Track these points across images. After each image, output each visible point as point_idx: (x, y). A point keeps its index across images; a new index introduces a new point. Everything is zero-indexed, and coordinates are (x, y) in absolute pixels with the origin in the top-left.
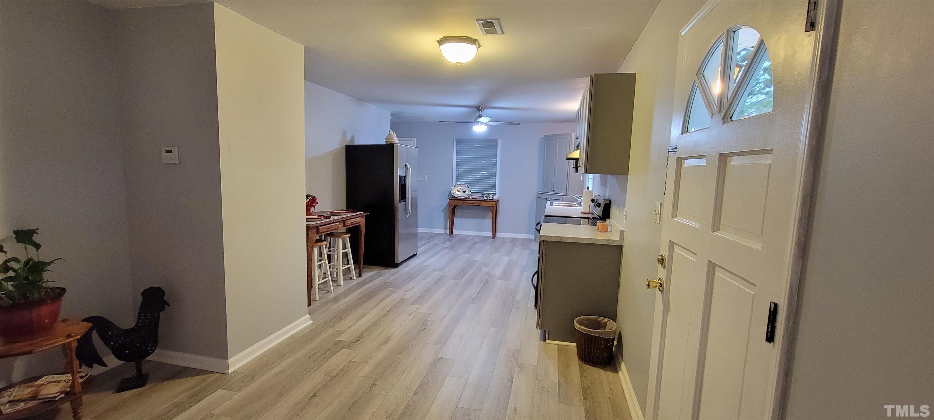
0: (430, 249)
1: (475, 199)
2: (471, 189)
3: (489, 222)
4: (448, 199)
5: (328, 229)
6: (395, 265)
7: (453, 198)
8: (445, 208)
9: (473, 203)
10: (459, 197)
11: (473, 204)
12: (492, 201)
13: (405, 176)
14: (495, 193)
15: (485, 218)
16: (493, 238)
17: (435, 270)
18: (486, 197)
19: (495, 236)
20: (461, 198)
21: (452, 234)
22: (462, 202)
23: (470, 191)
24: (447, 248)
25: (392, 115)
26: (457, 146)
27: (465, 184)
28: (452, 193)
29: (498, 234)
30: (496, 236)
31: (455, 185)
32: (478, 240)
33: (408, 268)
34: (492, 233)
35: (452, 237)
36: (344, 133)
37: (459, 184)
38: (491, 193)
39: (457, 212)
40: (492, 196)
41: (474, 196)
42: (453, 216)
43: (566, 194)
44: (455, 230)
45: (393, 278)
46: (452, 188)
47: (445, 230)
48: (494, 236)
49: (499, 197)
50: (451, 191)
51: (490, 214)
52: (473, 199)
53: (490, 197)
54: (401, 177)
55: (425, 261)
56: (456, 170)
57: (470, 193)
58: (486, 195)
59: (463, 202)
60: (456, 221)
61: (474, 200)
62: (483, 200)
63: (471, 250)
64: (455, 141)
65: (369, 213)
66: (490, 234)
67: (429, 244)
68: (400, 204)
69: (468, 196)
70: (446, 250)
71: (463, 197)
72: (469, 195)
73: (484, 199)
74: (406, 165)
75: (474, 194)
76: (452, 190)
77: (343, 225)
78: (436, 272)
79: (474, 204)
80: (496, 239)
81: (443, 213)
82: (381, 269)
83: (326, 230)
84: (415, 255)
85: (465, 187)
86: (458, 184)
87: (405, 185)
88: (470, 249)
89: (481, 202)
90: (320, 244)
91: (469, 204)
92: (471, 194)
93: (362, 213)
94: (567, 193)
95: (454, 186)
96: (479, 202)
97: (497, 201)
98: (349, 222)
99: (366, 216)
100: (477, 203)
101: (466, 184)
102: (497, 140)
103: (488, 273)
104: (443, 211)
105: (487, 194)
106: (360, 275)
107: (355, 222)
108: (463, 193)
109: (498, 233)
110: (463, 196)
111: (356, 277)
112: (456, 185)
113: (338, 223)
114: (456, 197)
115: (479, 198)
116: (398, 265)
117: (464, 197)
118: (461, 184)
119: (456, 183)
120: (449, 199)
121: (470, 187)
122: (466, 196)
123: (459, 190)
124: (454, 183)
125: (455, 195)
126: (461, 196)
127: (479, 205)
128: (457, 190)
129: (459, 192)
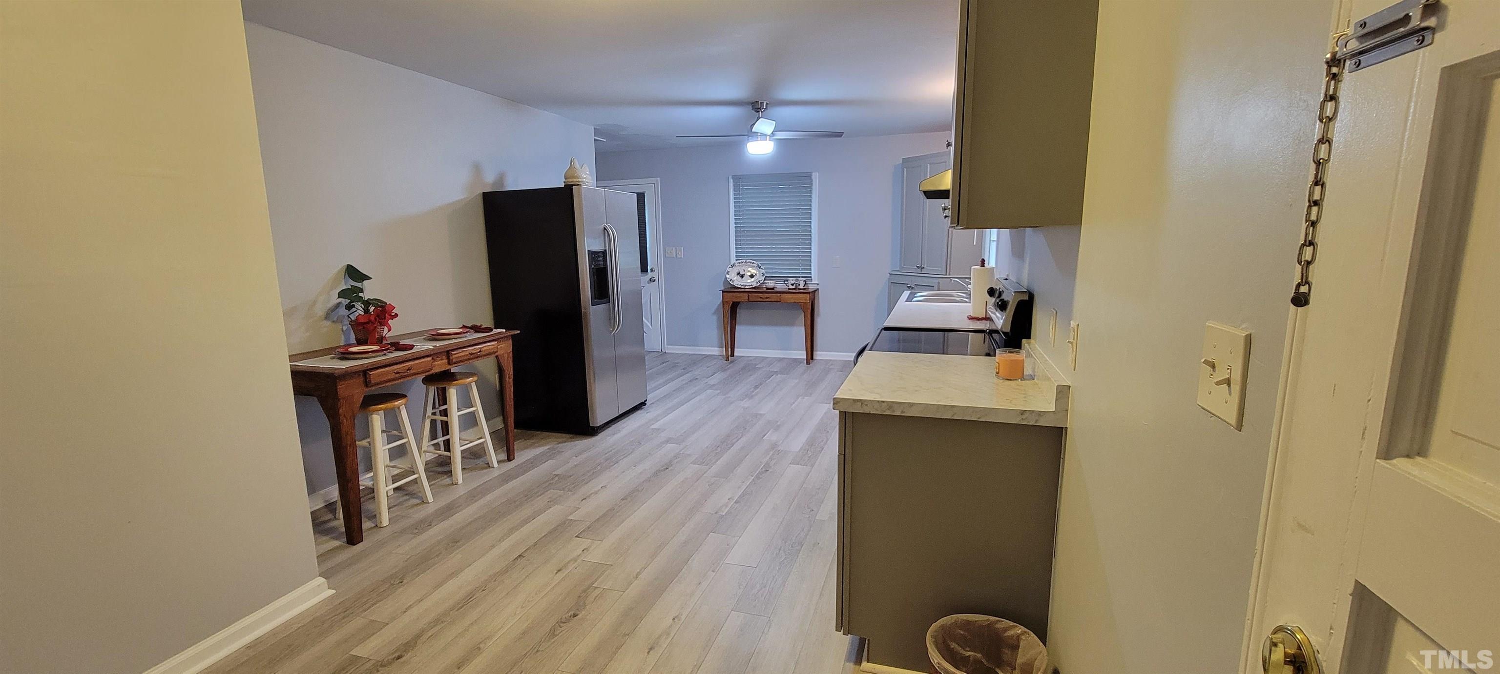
0: (678, 390)
1: (773, 289)
2: (763, 271)
3: (799, 332)
4: (721, 292)
5: (398, 373)
6: (591, 431)
7: (730, 290)
8: (717, 309)
9: (767, 298)
10: (743, 287)
11: (767, 300)
12: (805, 292)
13: (606, 250)
14: (811, 277)
15: (792, 324)
16: (808, 363)
17: (668, 441)
18: (792, 285)
19: (812, 358)
20: (746, 287)
21: (734, 356)
22: (747, 296)
23: (763, 274)
24: (711, 387)
25: (597, 132)
26: (734, 190)
27: (752, 262)
28: (729, 280)
29: (819, 355)
30: (814, 358)
31: (734, 264)
32: (776, 367)
33: (617, 436)
34: (805, 352)
35: (731, 362)
36: (477, 169)
37: (742, 261)
38: (802, 277)
39: (741, 314)
40: (804, 283)
41: (770, 284)
42: (733, 322)
43: (946, 275)
44: (737, 348)
45: (575, 461)
46: (728, 270)
47: (721, 349)
48: (810, 356)
49: (818, 284)
50: (728, 276)
51: (801, 317)
52: (768, 289)
53: (799, 285)
54: (593, 255)
55: (656, 419)
56: (736, 236)
57: (763, 278)
58: (792, 281)
59: (749, 295)
60: (741, 331)
61: (771, 290)
62: (787, 290)
63: (758, 390)
64: (731, 181)
65: (519, 332)
66: (802, 355)
67: (681, 378)
68: (592, 309)
70: (709, 391)
71: (749, 286)
72: (761, 282)
73: (789, 289)
74: (605, 229)
75: (771, 280)
76: (728, 273)
77: (445, 361)
78: (670, 446)
79: (771, 300)
80: (812, 364)
81: (715, 317)
82: (561, 440)
83: (392, 377)
84: (643, 404)
85: (754, 267)
86: (740, 261)
87: (605, 269)
88: (756, 387)
89: (783, 295)
90: (389, 405)
91: (761, 300)
92: (765, 280)
93: (504, 330)
94: (948, 274)
95: (732, 266)
96: (779, 295)
97: (815, 291)
98: (463, 354)
99: (513, 337)
100: (774, 297)
101: (754, 262)
102: (809, 176)
103: (774, 446)
104: (714, 313)
105: (795, 279)
106: (510, 458)
107: (479, 352)
108: (751, 279)
109: (818, 353)
110: (750, 284)
111: (499, 462)
112: (736, 265)
113: (430, 359)
114: (736, 286)
115: (780, 287)
116: (597, 430)
117: (751, 285)
118: (746, 262)
119: (736, 260)
120: (723, 292)
121: (763, 267)
122: (755, 285)
123: (741, 273)
124: (733, 260)
125: (735, 284)
126: (746, 284)
127: (779, 300)
128: (739, 274)
129: (742, 276)
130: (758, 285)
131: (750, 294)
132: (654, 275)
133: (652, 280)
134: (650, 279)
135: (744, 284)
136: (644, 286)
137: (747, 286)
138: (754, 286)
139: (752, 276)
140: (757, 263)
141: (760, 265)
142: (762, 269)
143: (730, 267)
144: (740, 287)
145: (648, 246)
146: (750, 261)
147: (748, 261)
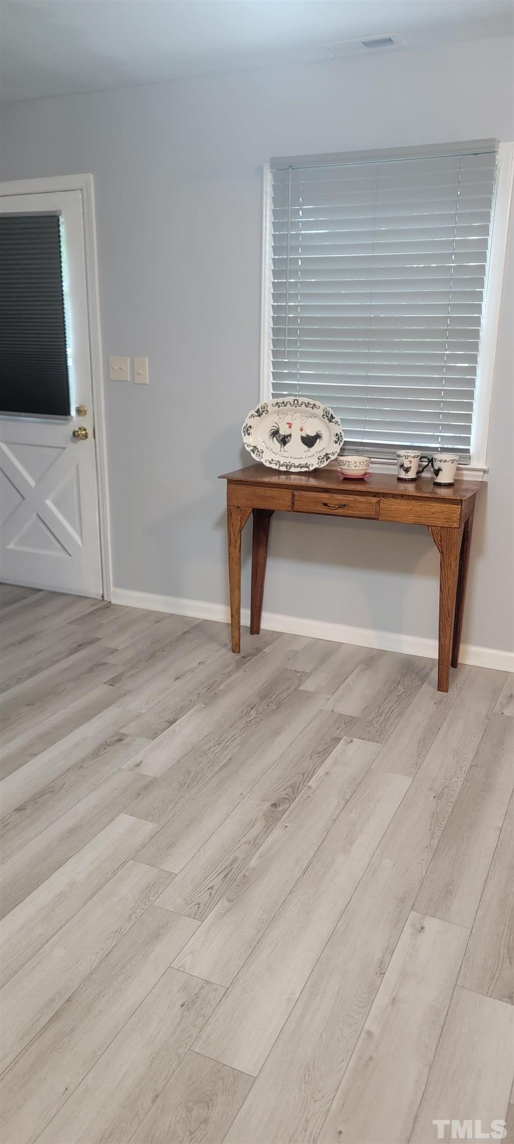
1: (360, 480)
2: (338, 429)
4: (225, 480)
7: (248, 477)
9: (341, 507)
10: (283, 469)
11: (340, 511)
12: (449, 490)
14: (467, 450)
15: (407, 567)
20: (293, 470)
21: (252, 631)
22: (290, 496)
23: (338, 437)
27: (312, 402)
28: (249, 449)
29: (473, 655)
30: (460, 663)
31: (266, 406)
37: (286, 400)
40: (449, 467)
41: (354, 465)
42: (261, 552)
44: (267, 613)
46: (249, 421)
49: (485, 471)
50: (248, 440)
51: (433, 556)
52: (345, 478)
53: (433, 473)
56: (275, 331)
57: (337, 448)
59: (293, 496)
61: (355, 484)
64: (269, 175)
66: (430, 648)
69: (326, 463)
71: (300, 466)
72: (333, 458)
76: (248, 430)
79: (349, 512)
85: (315, 416)
86: (280, 400)
89: (387, 503)
91: (325, 509)
92: (342, 450)
95: (259, 413)
96: (374, 500)
97: (475, 489)
100: (362, 504)
101: (318, 403)
105: (423, 454)
108: (306, 448)
109: (471, 645)
110: (303, 462)
112: (270, 409)
114: (267, 465)
115: (383, 469)
117: (307, 466)
118: (296, 403)
119: (272, 395)
120: (231, 482)
121: (337, 418)
122: (314, 464)
123: (282, 432)
124: (266, 396)
125: (266, 459)
126: (292, 461)
127: (373, 514)
128: (275, 433)
129: (284, 441)
130: (322, 466)
131: (296, 493)
132: (86, 422)
133: (78, 436)
134: (74, 433)
135: (287, 461)
136: (64, 448)
137: (295, 467)
138: (312, 468)
139: (309, 441)
140: (322, 407)
141: (331, 412)
142: (336, 423)
143: (253, 416)
144: (276, 467)
145: (70, 351)
146: (306, 400)
147: (301, 400)
